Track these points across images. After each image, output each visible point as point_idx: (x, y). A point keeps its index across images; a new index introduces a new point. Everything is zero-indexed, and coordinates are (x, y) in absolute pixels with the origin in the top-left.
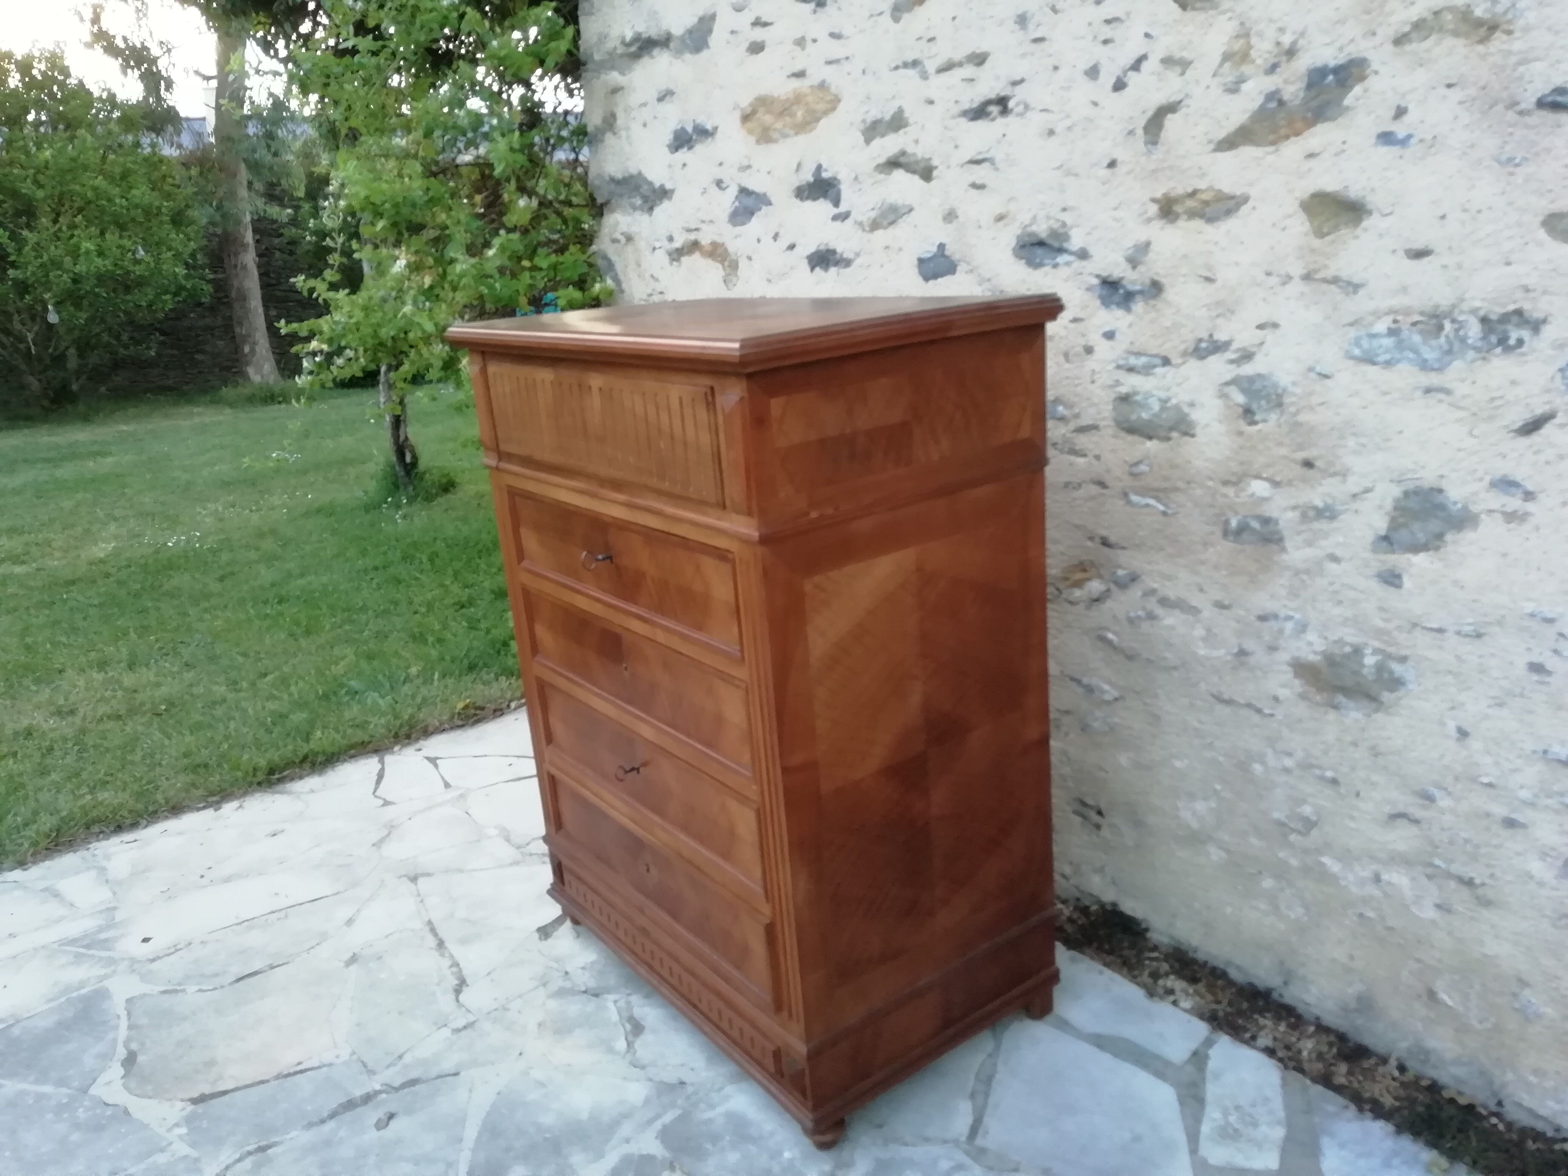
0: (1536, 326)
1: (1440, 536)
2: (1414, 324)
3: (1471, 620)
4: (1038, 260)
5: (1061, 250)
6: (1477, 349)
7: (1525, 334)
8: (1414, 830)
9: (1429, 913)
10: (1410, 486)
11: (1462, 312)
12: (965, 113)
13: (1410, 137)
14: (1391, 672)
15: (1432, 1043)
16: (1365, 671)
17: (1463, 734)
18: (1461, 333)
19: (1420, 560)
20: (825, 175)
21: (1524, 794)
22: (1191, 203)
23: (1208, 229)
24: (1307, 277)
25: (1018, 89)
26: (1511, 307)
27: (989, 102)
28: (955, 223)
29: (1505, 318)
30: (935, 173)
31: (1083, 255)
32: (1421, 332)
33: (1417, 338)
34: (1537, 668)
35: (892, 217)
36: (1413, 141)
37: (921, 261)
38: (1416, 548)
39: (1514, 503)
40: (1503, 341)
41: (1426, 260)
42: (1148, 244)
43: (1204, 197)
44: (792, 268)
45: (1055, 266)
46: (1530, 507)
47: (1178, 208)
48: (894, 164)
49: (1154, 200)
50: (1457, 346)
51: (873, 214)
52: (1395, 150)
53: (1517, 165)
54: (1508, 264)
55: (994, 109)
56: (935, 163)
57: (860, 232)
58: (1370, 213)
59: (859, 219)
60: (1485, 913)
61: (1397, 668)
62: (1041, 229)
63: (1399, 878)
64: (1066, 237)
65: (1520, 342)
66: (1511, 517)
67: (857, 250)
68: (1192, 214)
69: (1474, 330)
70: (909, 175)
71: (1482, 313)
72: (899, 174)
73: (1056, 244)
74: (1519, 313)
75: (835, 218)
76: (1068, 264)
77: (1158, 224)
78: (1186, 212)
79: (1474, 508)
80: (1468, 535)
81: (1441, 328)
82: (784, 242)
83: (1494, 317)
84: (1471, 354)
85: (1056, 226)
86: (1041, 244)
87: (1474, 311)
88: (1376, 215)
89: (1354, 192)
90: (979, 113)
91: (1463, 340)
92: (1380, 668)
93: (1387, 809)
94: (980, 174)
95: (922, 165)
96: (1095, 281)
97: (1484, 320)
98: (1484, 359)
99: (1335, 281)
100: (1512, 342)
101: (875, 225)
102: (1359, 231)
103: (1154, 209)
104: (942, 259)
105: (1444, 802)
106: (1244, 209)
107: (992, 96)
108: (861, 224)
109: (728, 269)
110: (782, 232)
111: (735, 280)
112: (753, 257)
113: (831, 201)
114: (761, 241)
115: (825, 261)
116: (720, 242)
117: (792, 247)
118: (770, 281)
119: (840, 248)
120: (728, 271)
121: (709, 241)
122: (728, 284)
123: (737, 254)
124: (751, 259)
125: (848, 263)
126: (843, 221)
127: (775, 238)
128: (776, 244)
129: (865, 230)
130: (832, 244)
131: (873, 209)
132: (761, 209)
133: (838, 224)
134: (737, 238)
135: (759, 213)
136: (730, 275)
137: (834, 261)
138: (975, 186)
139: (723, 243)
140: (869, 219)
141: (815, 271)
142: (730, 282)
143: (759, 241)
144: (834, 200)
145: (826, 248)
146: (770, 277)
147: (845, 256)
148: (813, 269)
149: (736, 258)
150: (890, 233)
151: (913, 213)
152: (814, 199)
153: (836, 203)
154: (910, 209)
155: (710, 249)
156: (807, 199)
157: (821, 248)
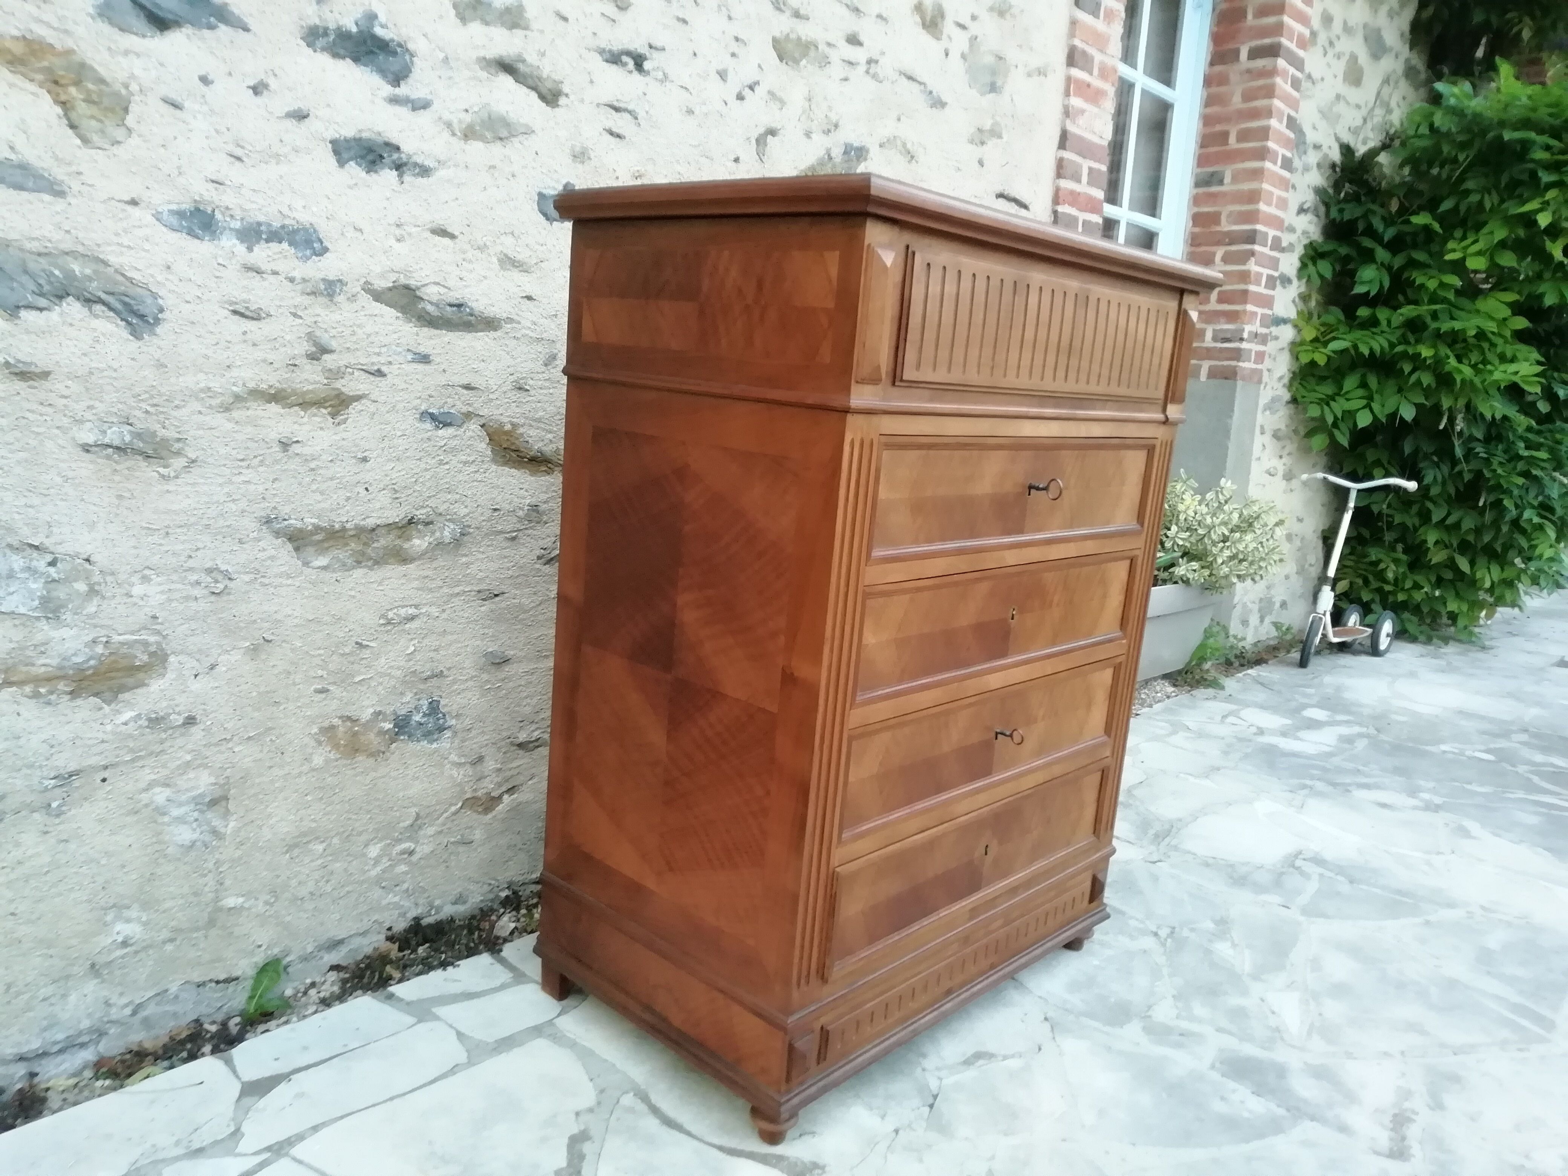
12: (602, 52)
20: (378, 31)
25: (655, 54)
27: (628, 53)
28: (587, 165)
30: (562, 101)
35: (504, 133)
37: (541, 196)
48: (507, 67)
51: (468, 118)
55: (631, 64)
56: (566, 89)
57: (446, 134)
59: (447, 116)
67: (442, 158)
70: (525, 90)
72: (507, 80)
75: (394, 100)
82: (279, 102)
90: (614, 58)
94: (621, 123)
95: (549, 85)
101: (469, 134)
107: (631, 47)
108: (449, 125)
109: (83, 104)
110: (272, 83)
111: (119, 134)
112: (187, 104)
113: (382, 72)
114: (212, 82)
115: (370, 157)
116: (58, 46)
117: (300, 116)
118: (239, 159)
119: (409, 146)
120: (82, 108)
121: (16, 33)
122: (85, 141)
123: (126, 86)
124: (176, 106)
125: (425, 171)
126: (414, 109)
127: (257, 89)
128: (258, 100)
129: (454, 134)
130: (394, 137)
131: (467, 111)
132: (211, 27)
133: (403, 111)
134: (126, 53)
135: (206, 33)
136: (93, 123)
137: (394, 162)
138: (611, 133)
139: (69, 52)
140: (460, 122)
141: (347, 166)
142: (95, 138)
143: (205, 80)
144: (393, 73)
145: (380, 140)
146: (239, 152)
147: (419, 160)
148: (341, 163)
149: (124, 92)
150: (497, 149)
151: (533, 136)
152: (336, 55)
153: (397, 80)
154: (529, 132)
155: (18, 49)
156: (323, 49)
157: (365, 135)
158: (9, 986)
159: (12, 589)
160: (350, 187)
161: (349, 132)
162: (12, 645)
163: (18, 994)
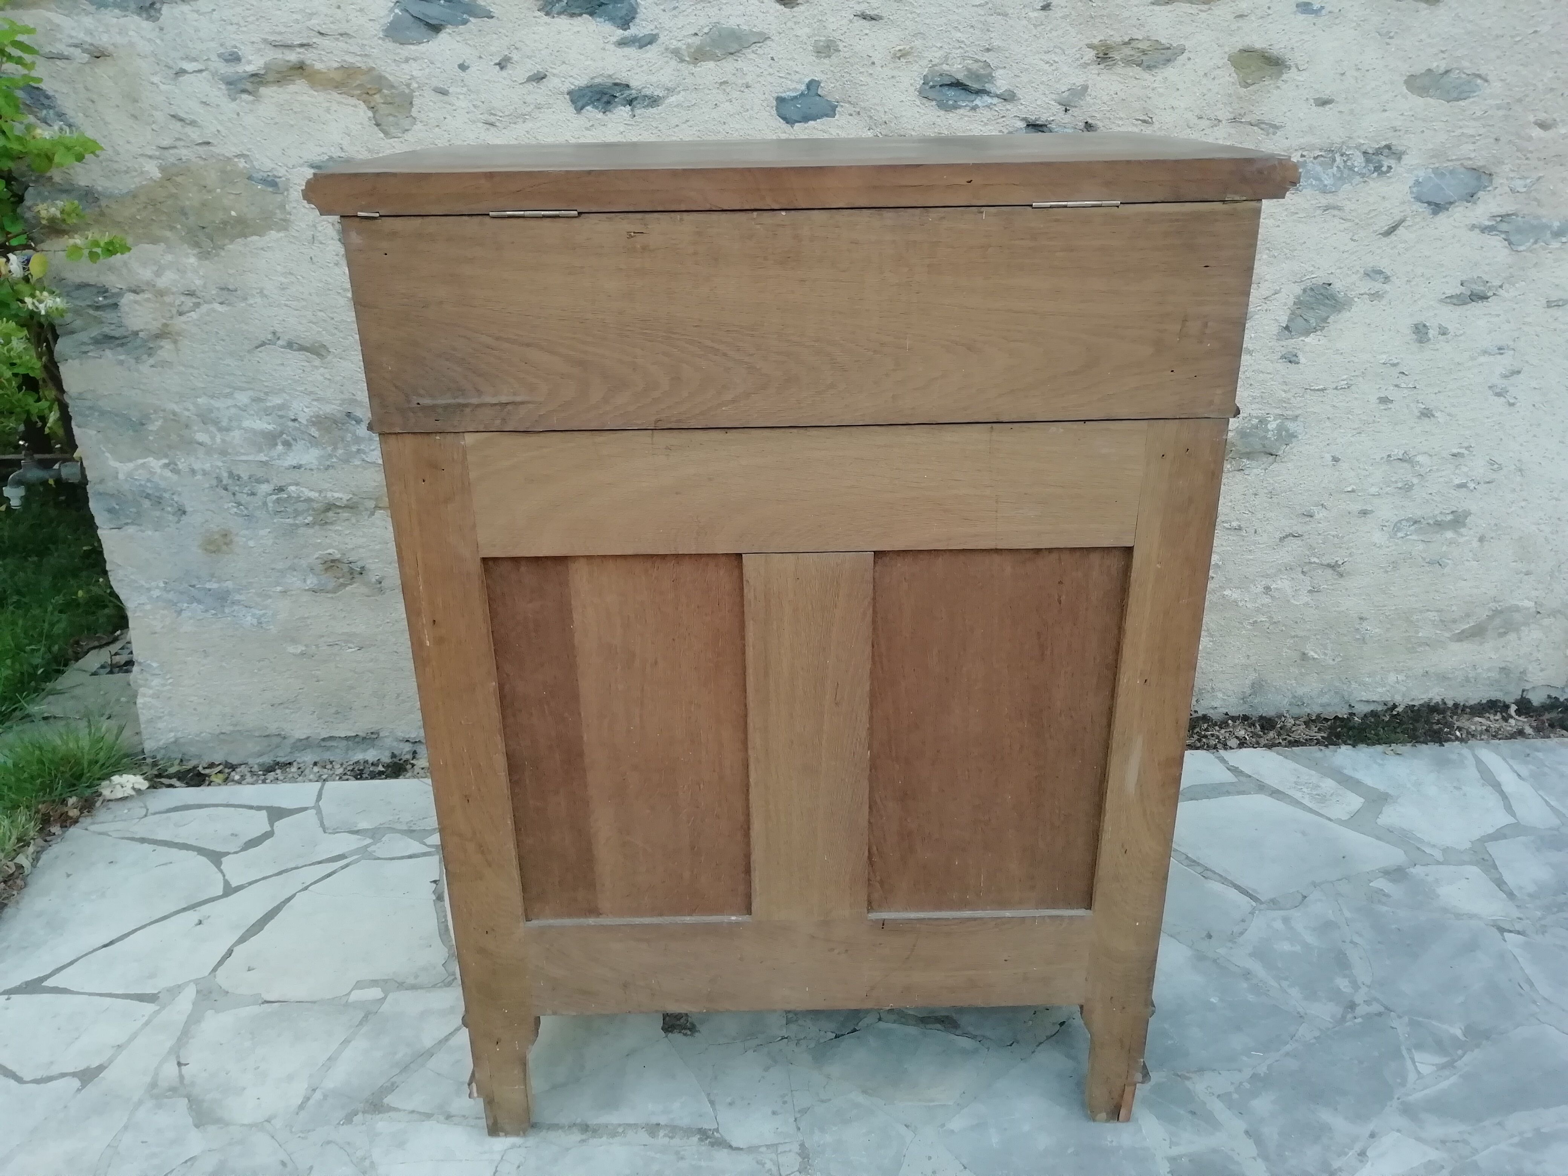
0: (1399, 156)
1: (1325, 320)
2: (1315, 158)
3: (1345, 377)
4: (951, 102)
5: (979, 92)
6: (1363, 175)
7: (1392, 162)
8: (1298, 542)
9: (1305, 598)
10: (1309, 284)
11: (1349, 148)
13: (1322, 8)
14: (1287, 431)
15: (1300, 691)
16: (1270, 435)
17: (1336, 460)
18: (1349, 163)
19: (1310, 339)
21: (1374, 490)
22: (1127, 51)
23: (1146, 75)
24: (1234, 120)
26: (1384, 143)
28: (834, 59)
29: (1378, 152)
31: (1008, 97)
32: (1321, 164)
33: (1319, 169)
34: (1384, 400)
35: (735, 47)
36: (1323, 12)
37: (780, 100)
38: (1307, 333)
39: (1377, 286)
40: (1378, 169)
41: (1328, 107)
42: (1085, 88)
43: (1142, 46)
44: (539, 107)
45: (974, 108)
46: (1387, 287)
47: (1116, 56)
49: (1090, 46)
50: (1346, 172)
51: (697, 41)
52: (1311, 17)
53: (1391, 38)
54: (1385, 111)
57: (673, 63)
58: (1289, 68)
59: (675, 44)
60: (1342, 581)
61: (1291, 426)
62: (957, 69)
63: (1283, 584)
64: (990, 78)
65: (1390, 167)
66: (1375, 296)
67: (671, 85)
68: (1129, 62)
69: (1358, 161)
71: (1364, 148)
73: (976, 86)
74: (1388, 147)
75: (622, 43)
76: (989, 107)
77: (1094, 69)
78: (1121, 60)
79: (1351, 294)
80: (1346, 315)
81: (1334, 160)
82: (521, 71)
83: (1370, 151)
84: (1358, 179)
85: (975, 66)
86: (957, 85)
87: (1358, 147)
88: (1294, 69)
89: (1277, 50)
91: (1351, 169)
92: (1280, 428)
93: (1278, 535)
96: (1023, 125)
97: (1365, 153)
98: (1365, 182)
99: (1259, 124)
100: (1384, 169)
101: (699, 55)
102: (1280, 83)
103: (1091, 54)
104: (818, 98)
105: (1320, 514)
106: (1182, 58)
108: (676, 52)
109: (383, 106)
110: (515, 56)
111: (406, 123)
112: (451, 90)
113: (612, 19)
114: (468, 67)
115: (605, 99)
116: (364, 67)
117: (539, 78)
118: (492, 124)
119: (637, 82)
120: (383, 109)
121: (336, 65)
122: (386, 133)
123: (408, 85)
124: (444, 93)
125: (654, 101)
126: (641, 47)
127: (502, 65)
128: (504, 73)
129: (682, 61)
130: (622, 76)
131: (696, 34)
132: (465, 22)
133: (631, 51)
134: (407, 60)
135: (462, 28)
136: (391, 119)
137: (625, 99)
138: (864, 17)
139: (372, 69)
140: (689, 46)
141: (584, 111)
142: (392, 130)
143: (463, 67)
144: (621, 18)
145: (610, 81)
146: (492, 119)
147: (648, 92)
148: (579, 110)
149: (407, 91)
150: (729, 65)
151: (768, 42)
152: (572, 15)
153: (625, 24)
154: (764, 38)
155: (337, 76)
156: (559, 13)
157: (597, 81)
158: (398, 696)
159: (372, 447)
160: (587, 129)
161: (582, 81)
162: (376, 484)
163: (404, 701)
